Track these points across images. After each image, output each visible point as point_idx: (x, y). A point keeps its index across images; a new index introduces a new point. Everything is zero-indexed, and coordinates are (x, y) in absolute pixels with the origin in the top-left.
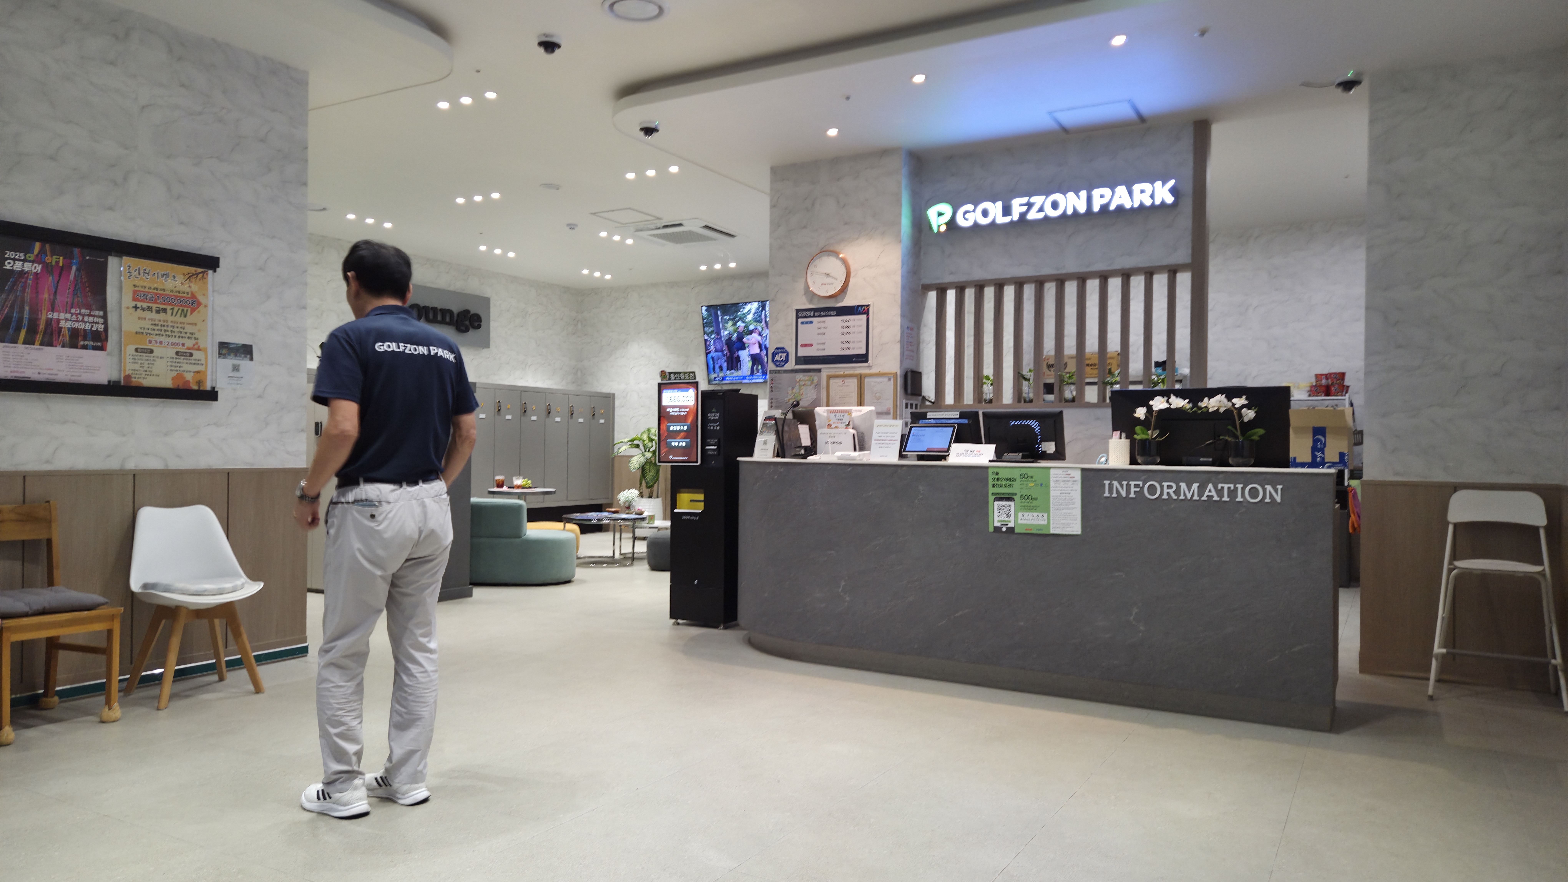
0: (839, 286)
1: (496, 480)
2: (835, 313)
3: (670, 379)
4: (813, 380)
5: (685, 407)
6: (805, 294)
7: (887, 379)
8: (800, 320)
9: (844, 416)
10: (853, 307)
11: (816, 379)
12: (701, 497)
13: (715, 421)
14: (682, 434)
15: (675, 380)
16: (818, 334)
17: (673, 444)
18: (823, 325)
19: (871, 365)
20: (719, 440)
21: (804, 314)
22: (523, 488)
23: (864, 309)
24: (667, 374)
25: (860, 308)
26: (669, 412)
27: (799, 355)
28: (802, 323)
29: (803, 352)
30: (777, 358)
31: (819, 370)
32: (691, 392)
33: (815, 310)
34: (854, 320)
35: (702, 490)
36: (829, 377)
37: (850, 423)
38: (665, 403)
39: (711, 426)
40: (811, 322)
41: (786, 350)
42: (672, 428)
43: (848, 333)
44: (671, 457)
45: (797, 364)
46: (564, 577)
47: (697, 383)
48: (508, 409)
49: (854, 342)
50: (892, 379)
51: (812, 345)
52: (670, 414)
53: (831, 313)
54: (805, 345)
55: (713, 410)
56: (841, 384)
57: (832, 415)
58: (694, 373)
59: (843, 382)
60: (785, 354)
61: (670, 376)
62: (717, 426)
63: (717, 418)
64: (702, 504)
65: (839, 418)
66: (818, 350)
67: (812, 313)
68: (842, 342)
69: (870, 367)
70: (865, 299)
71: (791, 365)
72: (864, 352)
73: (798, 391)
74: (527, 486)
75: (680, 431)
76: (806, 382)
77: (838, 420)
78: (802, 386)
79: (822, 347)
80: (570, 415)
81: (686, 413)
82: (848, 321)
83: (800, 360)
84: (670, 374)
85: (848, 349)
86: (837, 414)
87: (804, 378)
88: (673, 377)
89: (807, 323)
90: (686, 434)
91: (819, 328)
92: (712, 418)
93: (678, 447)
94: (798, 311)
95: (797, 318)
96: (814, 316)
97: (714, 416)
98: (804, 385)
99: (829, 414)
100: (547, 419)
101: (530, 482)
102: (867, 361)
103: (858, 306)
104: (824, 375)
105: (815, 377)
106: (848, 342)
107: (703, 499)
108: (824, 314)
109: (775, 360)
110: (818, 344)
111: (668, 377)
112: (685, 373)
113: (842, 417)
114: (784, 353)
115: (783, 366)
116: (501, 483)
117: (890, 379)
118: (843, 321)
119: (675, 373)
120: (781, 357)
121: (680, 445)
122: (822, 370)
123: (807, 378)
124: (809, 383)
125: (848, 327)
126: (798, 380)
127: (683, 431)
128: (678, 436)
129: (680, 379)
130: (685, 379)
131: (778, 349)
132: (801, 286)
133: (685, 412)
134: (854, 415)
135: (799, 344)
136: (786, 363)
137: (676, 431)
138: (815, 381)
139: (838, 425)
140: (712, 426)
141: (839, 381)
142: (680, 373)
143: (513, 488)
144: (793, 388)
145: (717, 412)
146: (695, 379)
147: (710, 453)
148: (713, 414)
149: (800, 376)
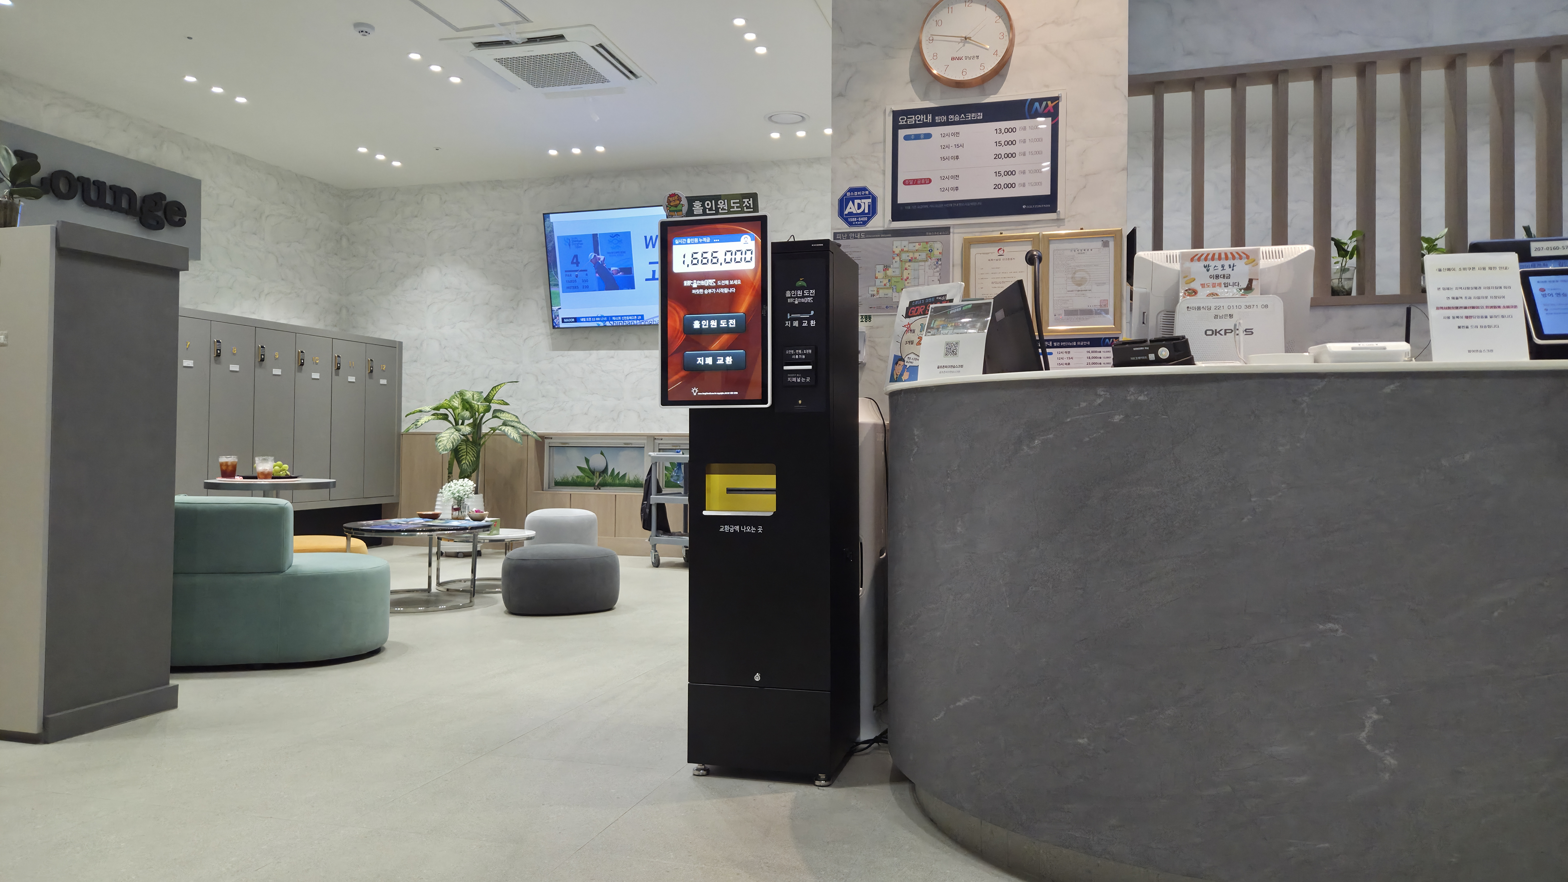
0: (991, 64)
1: (221, 464)
2: (980, 116)
3: (690, 212)
4: (931, 251)
5: (730, 275)
6: (912, 81)
7: (1099, 244)
8: (902, 133)
9: (1232, 267)
10: (1022, 102)
11: (938, 247)
12: (770, 481)
13: (803, 308)
14: (725, 338)
15: (705, 214)
16: (943, 159)
17: (700, 361)
18: (952, 141)
19: (1062, 217)
20: (816, 351)
21: (912, 120)
22: (273, 478)
23: (1047, 105)
24: (684, 202)
25: (1037, 104)
26: (690, 288)
27: (901, 200)
28: (907, 138)
29: (907, 195)
30: (851, 208)
31: (946, 230)
32: (748, 243)
33: (935, 111)
34: (1024, 129)
35: (773, 467)
36: (968, 244)
37: (1254, 283)
38: (678, 267)
39: (792, 320)
40: (928, 136)
41: (870, 193)
42: (696, 325)
43: (1013, 155)
44: (695, 391)
45: (895, 217)
46: (369, 644)
47: (763, 220)
48: (234, 354)
49: (1024, 172)
50: (1112, 244)
51: (929, 181)
52: (694, 291)
53: (971, 116)
54: (915, 182)
55: (799, 283)
56: (995, 256)
57: (1199, 266)
58: (754, 196)
59: (1001, 252)
60: (870, 200)
61: (691, 206)
62: (809, 320)
63: (810, 300)
64: (773, 497)
65: (1219, 272)
66: (943, 190)
67: (930, 117)
68: (998, 174)
69: (1059, 222)
70: (1047, 86)
71: (882, 220)
72: (1048, 192)
73: (898, 272)
74: (282, 474)
75: (719, 331)
76: (917, 255)
77: (1217, 277)
78: (906, 262)
79: (952, 183)
80: (334, 369)
81: (733, 290)
82: (1013, 130)
83: (900, 212)
84: (691, 200)
85: (1012, 186)
86: (1212, 264)
87: (911, 245)
88: (697, 207)
89: (917, 137)
90: (734, 336)
91: (943, 147)
92: (796, 302)
93: (715, 367)
94: (896, 114)
95: (896, 128)
96: (933, 124)
97: (803, 297)
98: (910, 261)
99: (1188, 264)
100: (298, 374)
101: (286, 466)
102: (1053, 209)
103: (1033, 101)
104: (956, 239)
105: (937, 243)
106: (1012, 173)
107: (774, 486)
108: (957, 119)
109: (846, 212)
110: (943, 178)
111: (685, 209)
112: (729, 197)
113: (1228, 271)
114: (869, 198)
115: (865, 223)
116: (230, 468)
117: (1106, 244)
118: (999, 131)
119: (703, 199)
120: (859, 206)
121: (720, 361)
122: (951, 230)
123: (917, 246)
124: (924, 256)
125: (1013, 143)
126: (897, 251)
127: (727, 330)
128: (713, 342)
129: (717, 213)
130: (729, 212)
131: (851, 190)
132: (903, 64)
133: (729, 287)
134: (1263, 263)
135: (901, 179)
136: (869, 219)
137: (710, 330)
138: (936, 253)
139: (1218, 290)
140: (795, 319)
141: (993, 250)
142: (717, 198)
143: (256, 478)
144: (886, 268)
145: (809, 288)
146: (756, 209)
147: (794, 379)
148: (800, 293)
149: (899, 244)
